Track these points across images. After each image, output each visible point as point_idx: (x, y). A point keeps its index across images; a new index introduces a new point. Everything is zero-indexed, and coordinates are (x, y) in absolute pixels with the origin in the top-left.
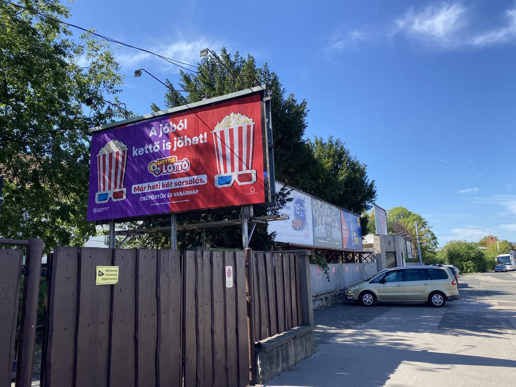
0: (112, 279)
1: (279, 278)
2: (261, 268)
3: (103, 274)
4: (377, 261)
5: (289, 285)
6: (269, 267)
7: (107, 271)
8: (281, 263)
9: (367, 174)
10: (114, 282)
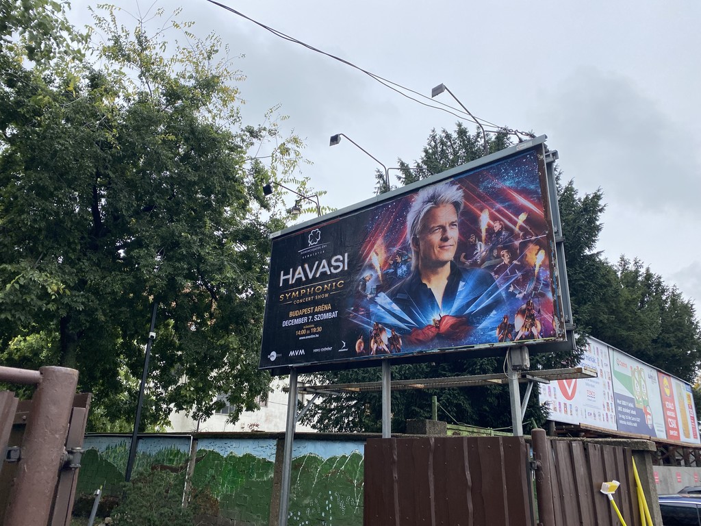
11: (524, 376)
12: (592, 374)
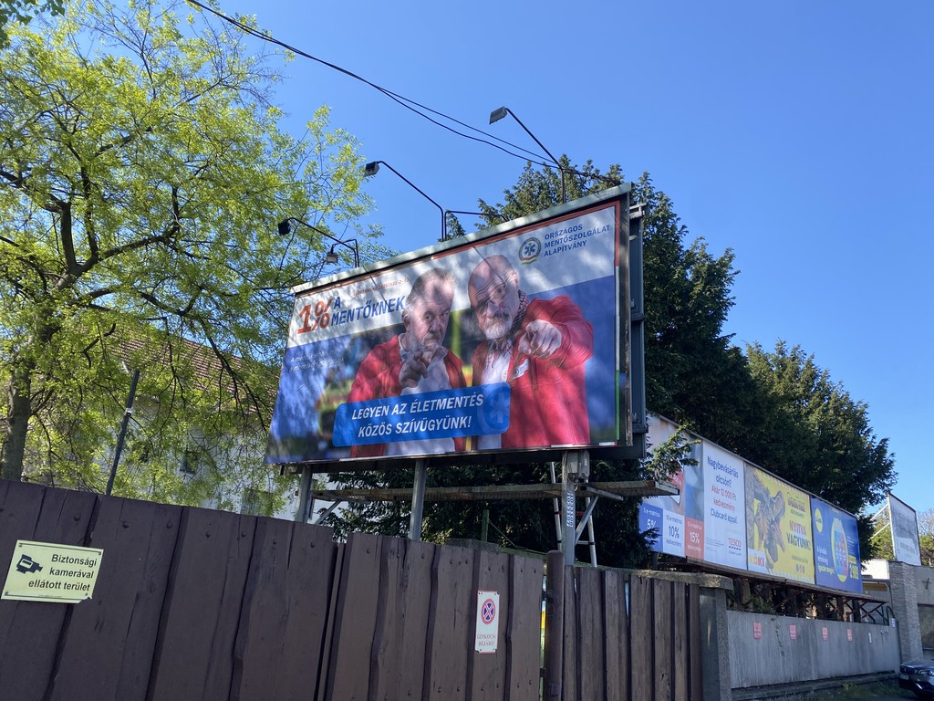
0: (67, 586)
1: (639, 641)
2: (589, 607)
3: (36, 567)
4: (897, 623)
5: (669, 661)
6: (613, 609)
7: (55, 558)
8: (647, 601)
9: (869, 425)
10: (76, 597)
11: (583, 488)
12: (670, 490)
